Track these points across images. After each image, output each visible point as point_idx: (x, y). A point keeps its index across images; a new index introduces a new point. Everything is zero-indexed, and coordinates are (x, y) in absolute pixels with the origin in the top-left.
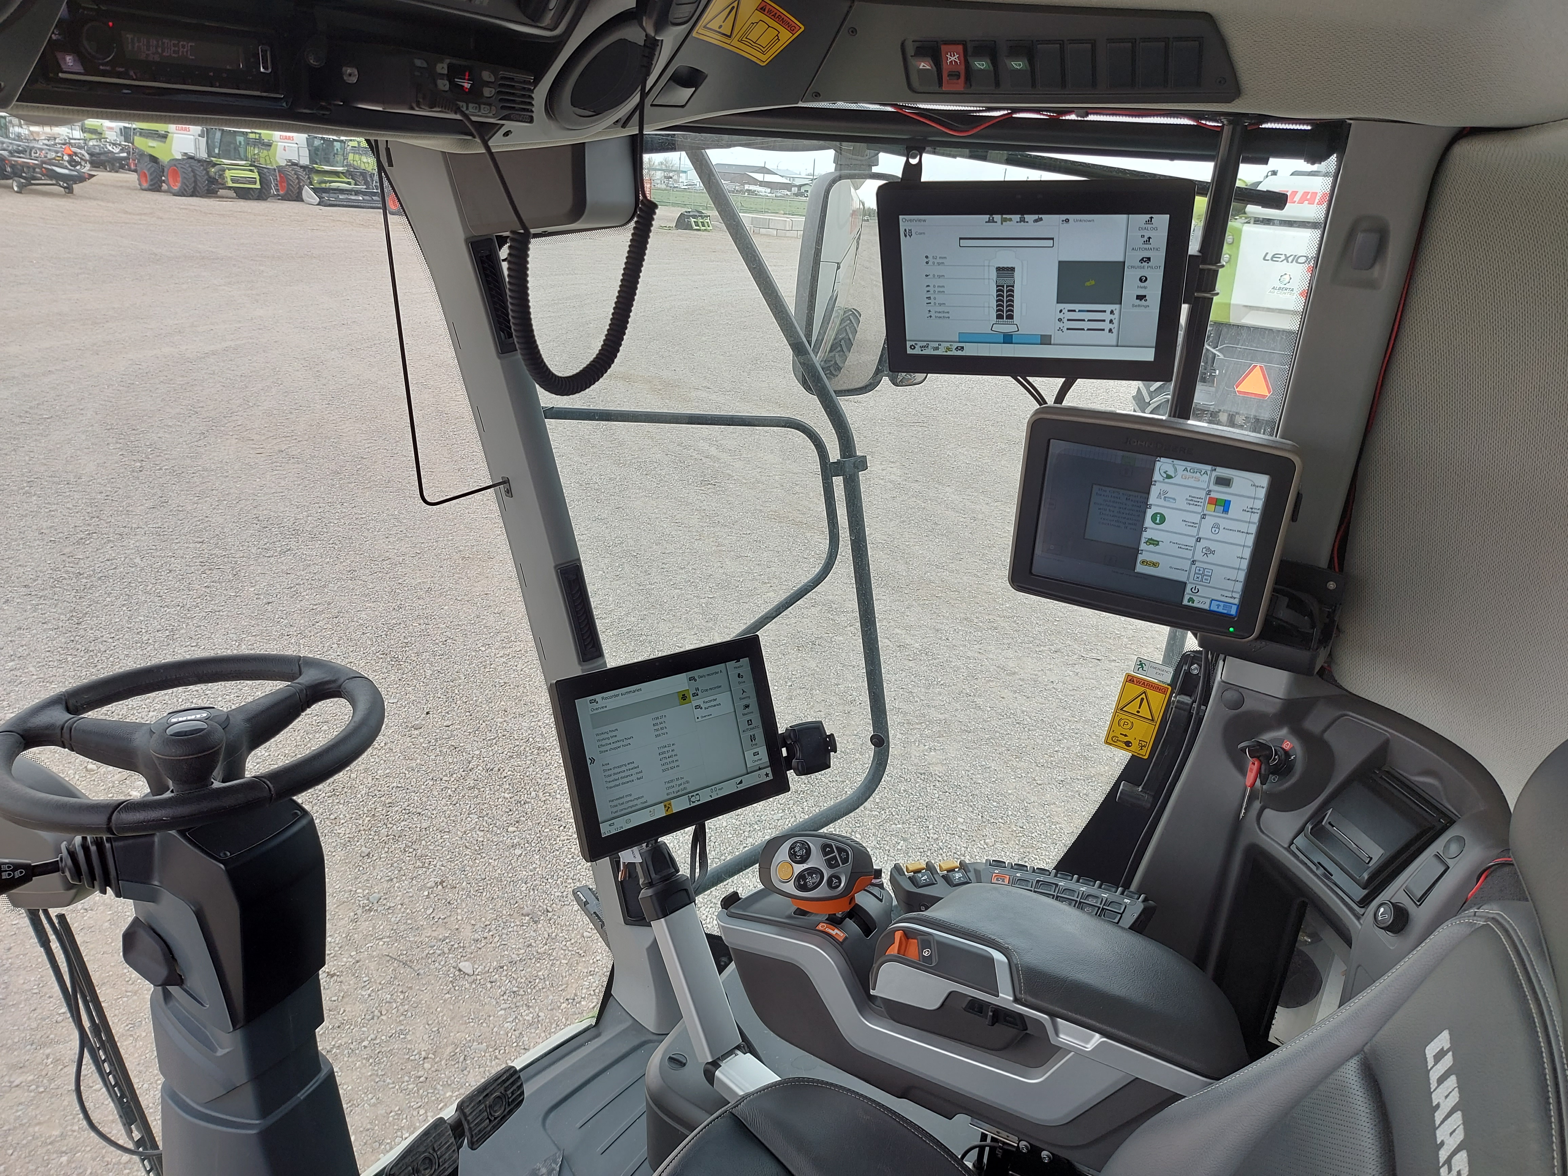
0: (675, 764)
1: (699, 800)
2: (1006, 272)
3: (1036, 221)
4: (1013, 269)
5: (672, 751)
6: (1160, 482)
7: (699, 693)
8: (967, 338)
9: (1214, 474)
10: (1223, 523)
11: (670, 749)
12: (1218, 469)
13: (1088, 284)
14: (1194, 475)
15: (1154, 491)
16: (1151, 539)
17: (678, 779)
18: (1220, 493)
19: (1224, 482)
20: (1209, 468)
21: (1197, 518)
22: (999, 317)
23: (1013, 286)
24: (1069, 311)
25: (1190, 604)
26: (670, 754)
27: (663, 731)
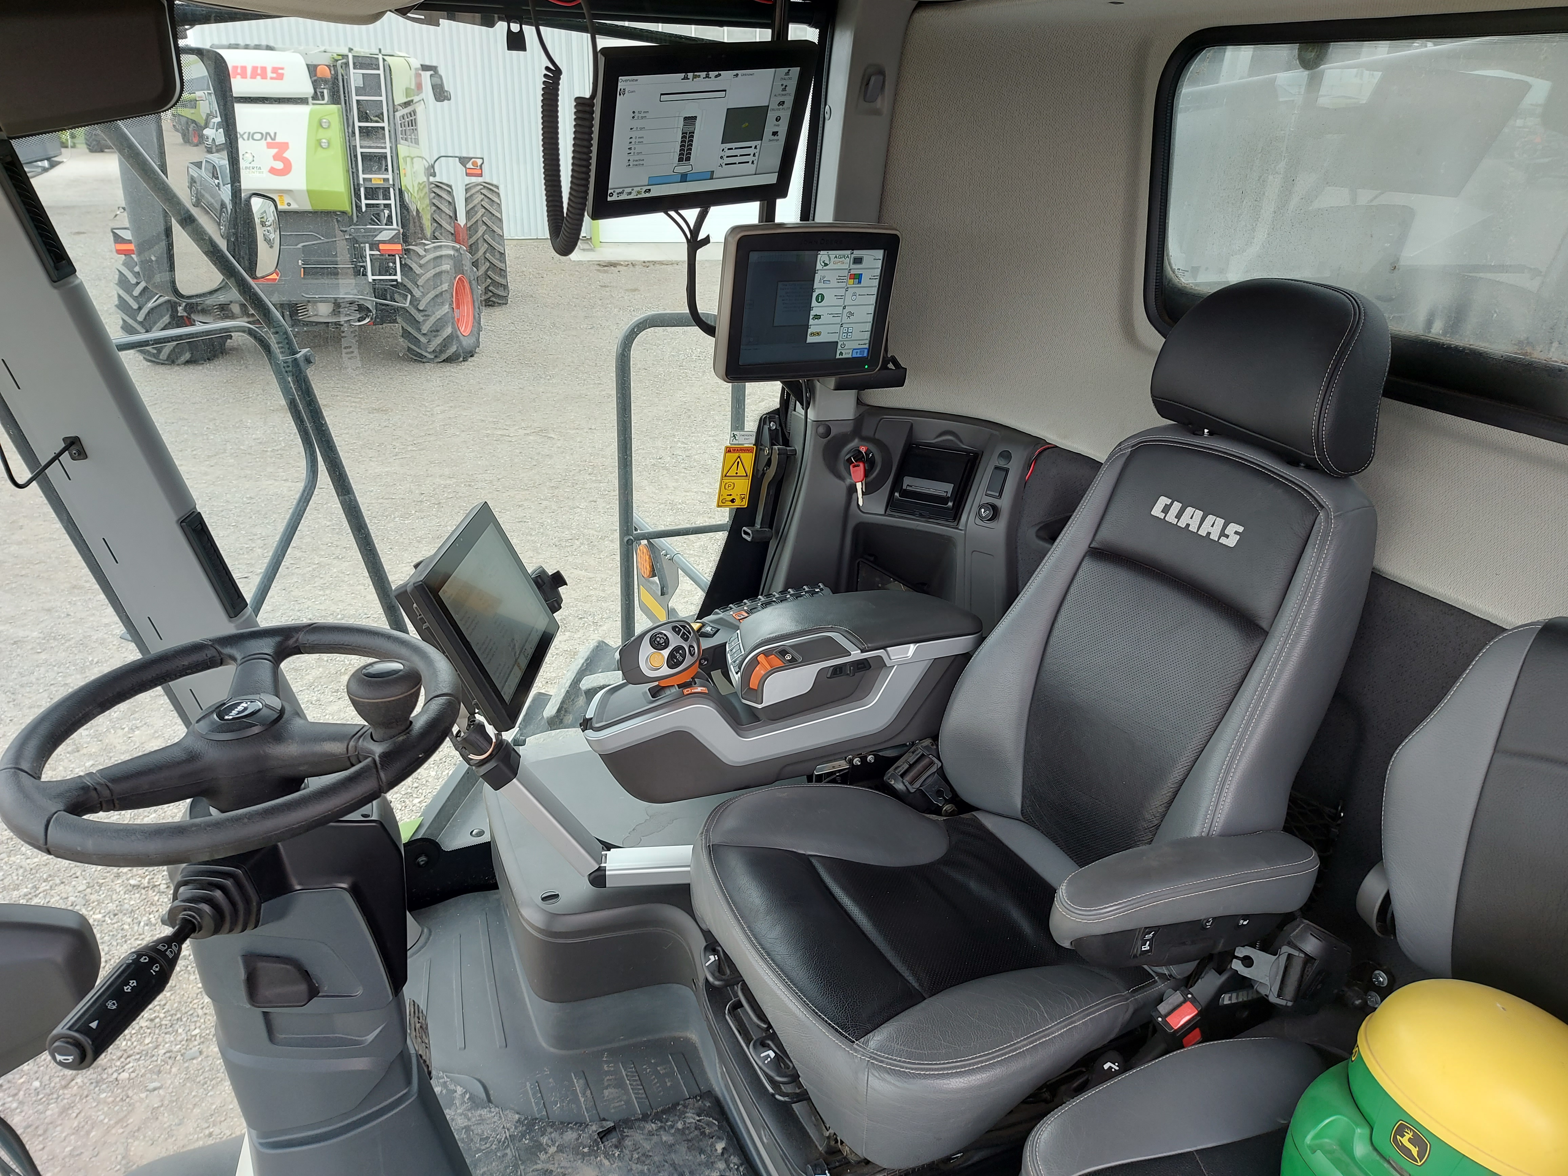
2: (690, 120)
3: (716, 76)
4: (696, 117)
6: (821, 270)
8: (656, 181)
9: (853, 256)
10: (859, 291)
12: (855, 252)
13: (744, 126)
14: (841, 260)
15: (817, 277)
16: (816, 315)
18: (856, 269)
19: (858, 261)
20: (849, 252)
21: (843, 291)
22: (680, 160)
23: (693, 133)
24: (729, 149)
25: (841, 357)
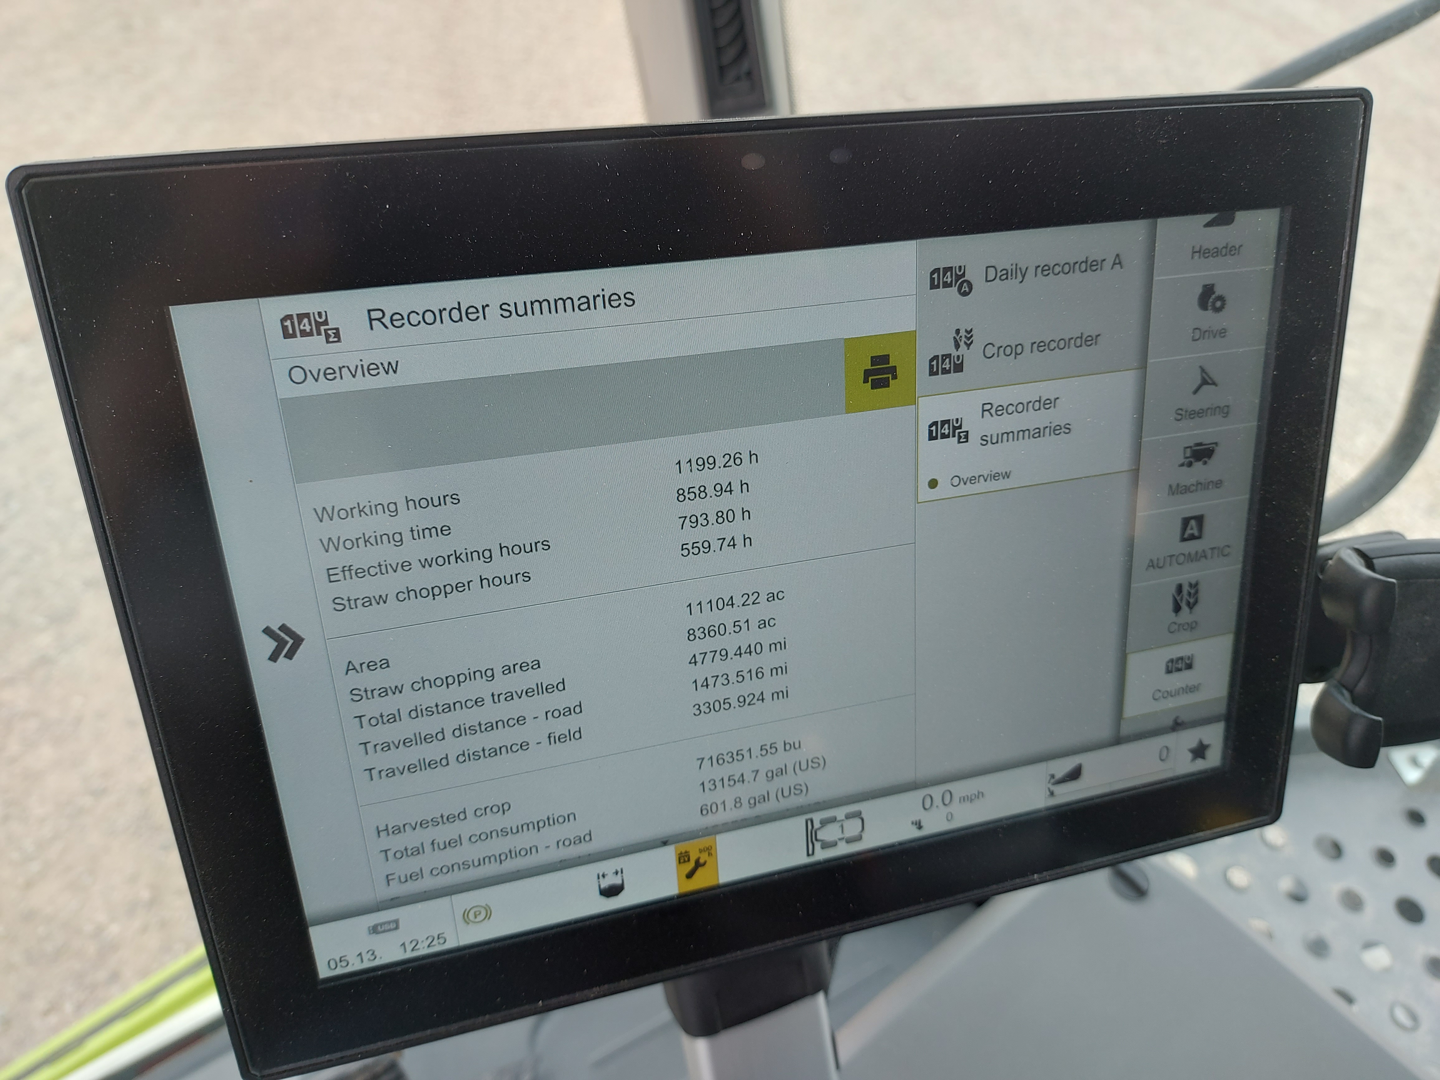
0: (769, 684)
1: (859, 838)
5: (764, 624)
7: (971, 357)
11: (755, 613)
17: (768, 749)
26: (744, 639)
27: (727, 530)
